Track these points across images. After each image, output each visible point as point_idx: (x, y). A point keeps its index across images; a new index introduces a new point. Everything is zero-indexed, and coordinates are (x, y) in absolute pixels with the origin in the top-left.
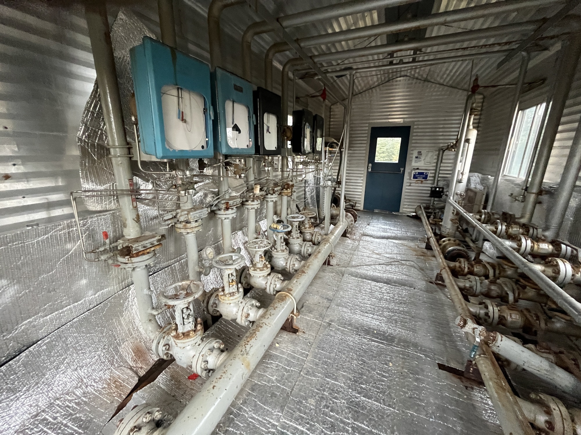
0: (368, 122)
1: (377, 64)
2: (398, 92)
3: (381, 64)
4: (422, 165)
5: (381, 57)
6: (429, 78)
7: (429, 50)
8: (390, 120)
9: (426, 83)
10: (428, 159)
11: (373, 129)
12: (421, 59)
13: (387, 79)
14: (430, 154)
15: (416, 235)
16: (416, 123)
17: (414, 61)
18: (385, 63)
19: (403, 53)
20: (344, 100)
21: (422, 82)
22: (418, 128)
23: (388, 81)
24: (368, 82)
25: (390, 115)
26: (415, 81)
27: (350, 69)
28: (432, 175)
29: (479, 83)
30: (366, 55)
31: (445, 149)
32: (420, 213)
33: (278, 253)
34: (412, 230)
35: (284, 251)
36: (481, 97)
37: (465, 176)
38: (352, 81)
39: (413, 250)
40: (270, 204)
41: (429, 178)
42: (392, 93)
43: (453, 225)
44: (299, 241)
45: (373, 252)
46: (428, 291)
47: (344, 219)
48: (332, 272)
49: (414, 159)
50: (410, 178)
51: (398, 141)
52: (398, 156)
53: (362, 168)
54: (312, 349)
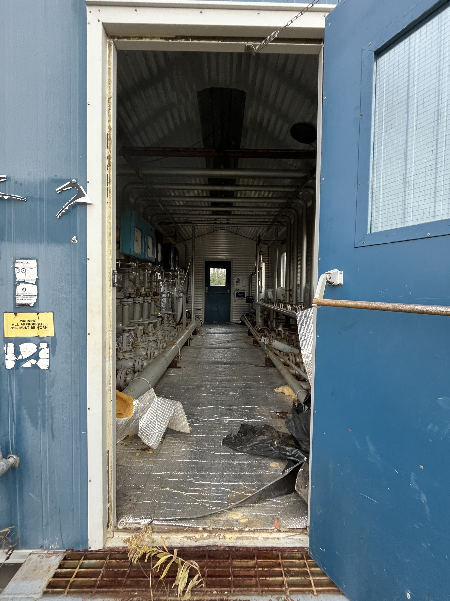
0: (203, 257)
1: (207, 223)
2: (221, 239)
3: (209, 223)
4: (241, 287)
5: (209, 219)
6: (237, 232)
7: (234, 220)
8: (217, 257)
9: (237, 236)
10: (244, 283)
11: (206, 261)
12: (231, 223)
13: (212, 231)
14: (245, 280)
15: (243, 331)
16: (233, 259)
17: (227, 223)
18: (212, 223)
19: (221, 219)
20: (185, 240)
21: (234, 234)
22: (235, 263)
23: (214, 232)
24: (202, 232)
25: (216, 253)
26: (230, 233)
27: (191, 223)
28: (247, 294)
29: (261, 238)
30: (201, 218)
31: (251, 275)
32: (244, 318)
33: (159, 332)
34: (240, 329)
35: (162, 331)
36: (267, 246)
37: (263, 289)
38: (194, 229)
39: (242, 336)
40: (146, 304)
41: (246, 296)
42: (216, 239)
43: (261, 319)
44: (168, 328)
45: (216, 339)
46: (250, 349)
47: (195, 320)
48: (193, 349)
49: (235, 283)
50: (235, 296)
51: (224, 271)
52: (225, 281)
53: (201, 290)
54: (192, 371)
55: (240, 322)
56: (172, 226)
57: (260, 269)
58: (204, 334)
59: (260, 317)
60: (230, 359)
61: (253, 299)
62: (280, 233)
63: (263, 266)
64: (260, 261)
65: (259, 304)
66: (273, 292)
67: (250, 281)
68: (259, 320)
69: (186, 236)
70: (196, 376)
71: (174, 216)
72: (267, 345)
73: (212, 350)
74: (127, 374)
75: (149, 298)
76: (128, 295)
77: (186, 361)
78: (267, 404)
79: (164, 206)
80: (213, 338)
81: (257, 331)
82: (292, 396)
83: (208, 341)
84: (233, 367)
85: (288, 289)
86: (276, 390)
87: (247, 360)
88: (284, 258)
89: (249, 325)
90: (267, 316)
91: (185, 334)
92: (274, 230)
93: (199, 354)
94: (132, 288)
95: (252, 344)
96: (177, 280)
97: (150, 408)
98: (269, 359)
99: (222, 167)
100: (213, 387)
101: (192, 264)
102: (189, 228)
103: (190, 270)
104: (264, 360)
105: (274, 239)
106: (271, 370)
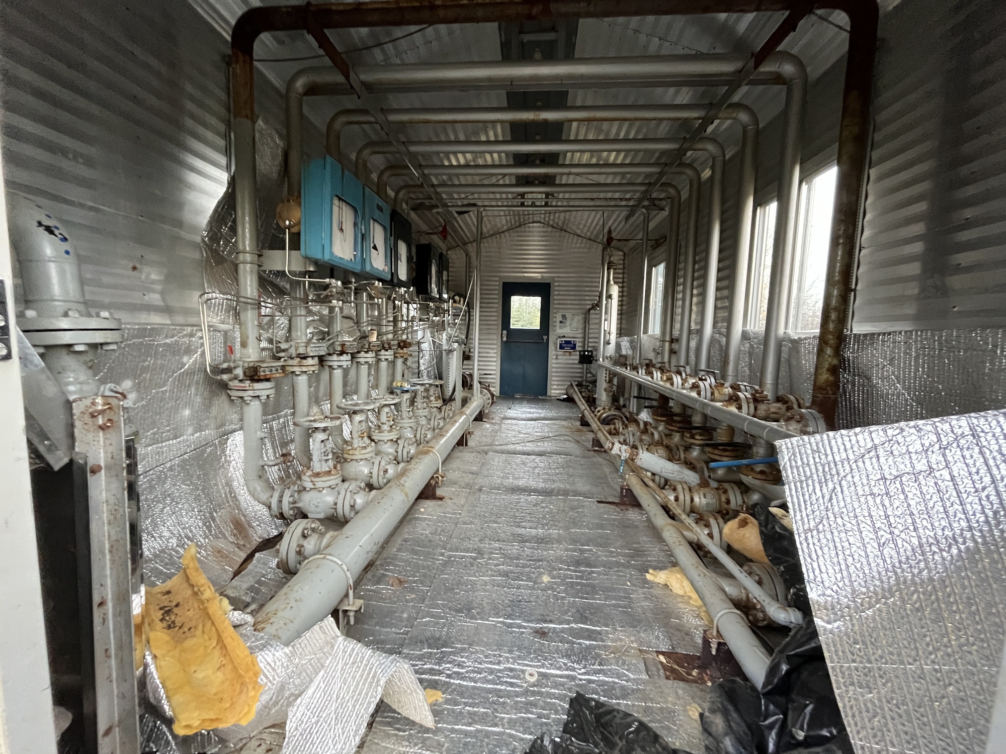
0: (498, 275)
1: (505, 204)
2: (533, 241)
3: (510, 204)
4: (569, 331)
5: (510, 196)
6: (565, 227)
7: (561, 196)
8: (526, 275)
9: (563, 233)
10: (574, 325)
11: (504, 283)
12: (554, 204)
13: (518, 224)
14: (576, 318)
15: (571, 415)
16: (556, 279)
17: (546, 205)
18: (515, 204)
19: (534, 196)
20: (465, 244)
21: (558, 231)
22: (559, 286)
23: (520, 226)
24: (496, 225)
25: (524, 268)
26: (550, 229)
27: (474, 205)
28: (580, 344)
29: (613, 235)
30: (493, 193)
31: (590, 310)
32: (572, 391)
33: (404, 421)
34: (565, 411)
35: (410, 418)
36: (621, 253)
37: (613, 338)
38: (480, 219)
39: (567, 428)
40: (384, 365)
41: (577, 348)
42: (525, 241)
43: (607, 395)
44: (426, 412)
45: (520, 432)
46: (584, 457)
47: (479, 395)
48: (472, 452)
49: (558, 324)
50: (556, 348)
51: (537, 300)
52: (538, 320)
53: (495, 337)
54: (465, 508)
55: (565, 396)
56: (438, 213)
57: (609, 297)
58: (497, 419)
59: (605, 390)
60: (545, 481)
61: (591, 356)
62: (651, 225)
63: (615, 291)
64: (608, 281)
65: (603, 367)
66: (631, 342)
67: (586, 321)
68: (603, 397)
69: (468, 234)
70: (471, 523)
71: (439, 190)
72: (626, 461)
73: (509, 457)
74: (304, 536)
75: (390, 352)
76: (339, 348)
77: (455, 483)
78: (633, 621)
79: (420, 166)
80: (514, 430)
81: (599, 419)
82: (690, 598)
83: (503, 435)
84: (551, 503)
85: (668, 338)
86: (648, 576)
87: (582, 485)
88: (659, 275)
89: (583, 405)
90: (618, 387)
91: (457, 424)
92: (642, 218)
93: (483, 464)
94: (350, 334)
95: (590, 445)
96: (448, 318)
97: (322, 672)
98: (630, 491)
99: (538, 55)
100: (505, 556)
101: (475, 288)
102: (471, 218)
103: (472, 297)
104: (619, 490)
105: (640, 236)
106: (633, 515)
